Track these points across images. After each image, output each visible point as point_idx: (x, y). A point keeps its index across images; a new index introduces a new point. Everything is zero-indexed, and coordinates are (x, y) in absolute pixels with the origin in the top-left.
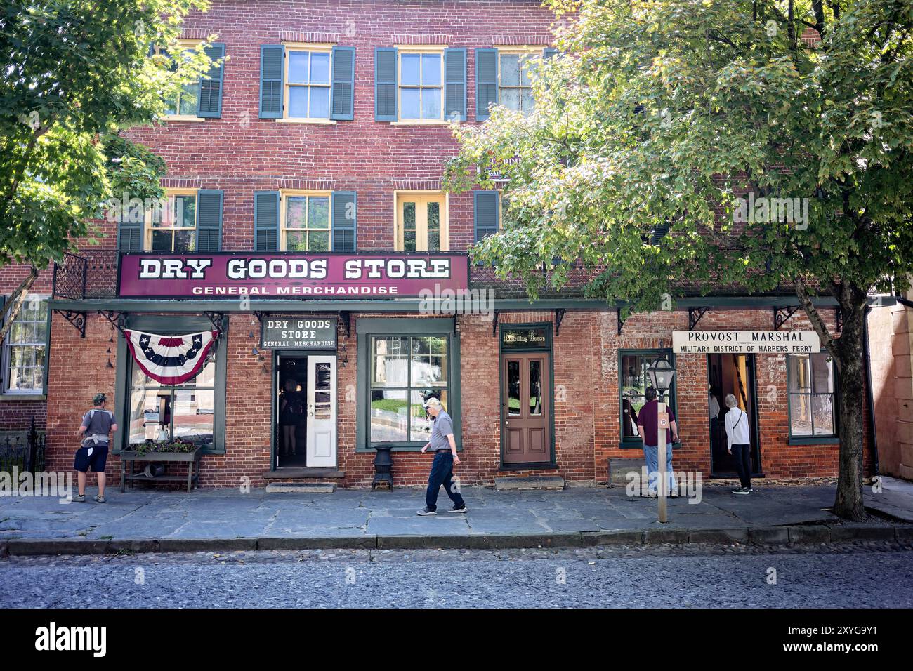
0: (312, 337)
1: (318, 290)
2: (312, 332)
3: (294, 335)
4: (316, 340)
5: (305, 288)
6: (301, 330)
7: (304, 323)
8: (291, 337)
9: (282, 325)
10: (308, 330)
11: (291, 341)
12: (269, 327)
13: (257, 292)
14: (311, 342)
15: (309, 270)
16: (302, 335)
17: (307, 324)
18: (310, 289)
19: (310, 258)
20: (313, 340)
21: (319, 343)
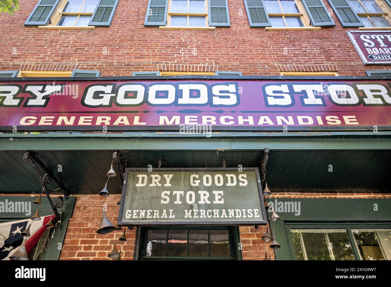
0: (216, 202)
1: (227, 120)
2: (216, 193)
3: (183, 198)
4: (226, 207)
5: (204, 118)
6: (196, 190)
7: (201, 179)
8: (178, 202)
9: (163, 181)
10: (209, 189)
11: (179, 210)
12: (139, 185)
13: (126, 122)
14: (216, 212)
15: (211, 95)
16: (198, 198)
17: (207, 179)
18: (213, 118)
19: (210, 83)
20: (218, 206)
21: (231, 212)
